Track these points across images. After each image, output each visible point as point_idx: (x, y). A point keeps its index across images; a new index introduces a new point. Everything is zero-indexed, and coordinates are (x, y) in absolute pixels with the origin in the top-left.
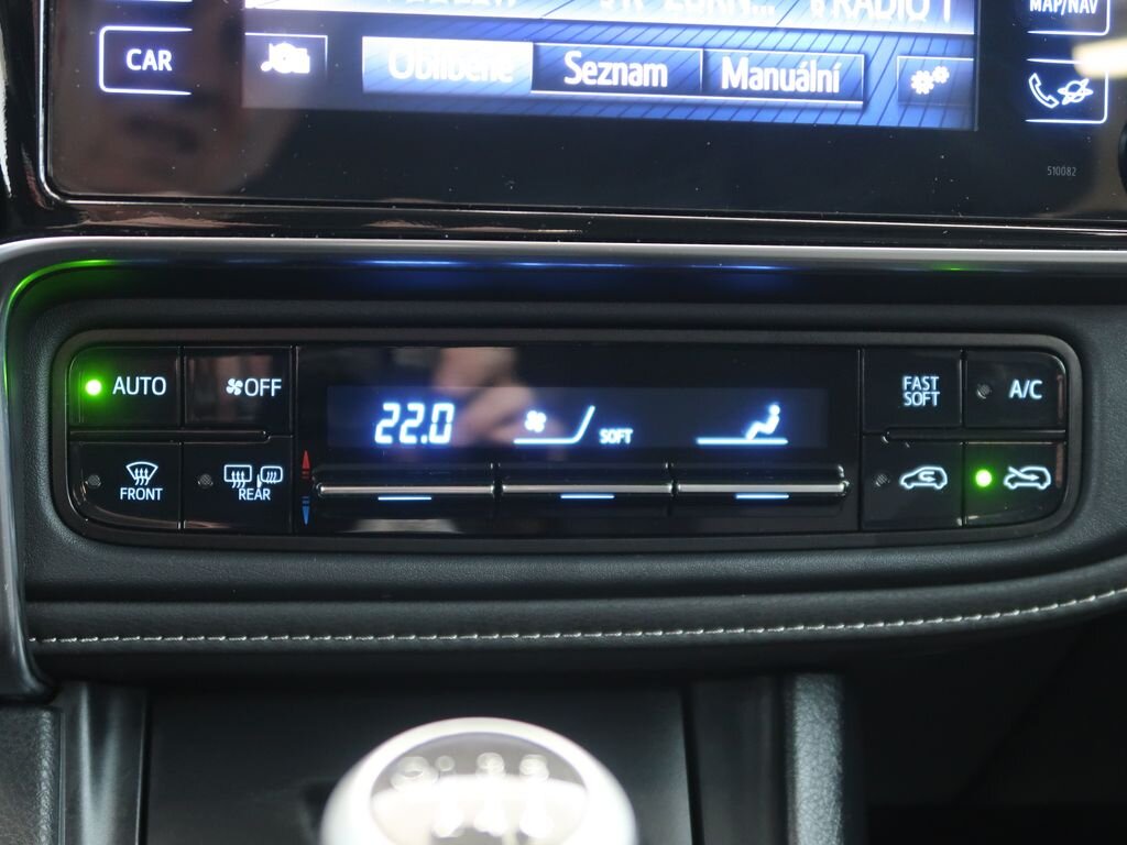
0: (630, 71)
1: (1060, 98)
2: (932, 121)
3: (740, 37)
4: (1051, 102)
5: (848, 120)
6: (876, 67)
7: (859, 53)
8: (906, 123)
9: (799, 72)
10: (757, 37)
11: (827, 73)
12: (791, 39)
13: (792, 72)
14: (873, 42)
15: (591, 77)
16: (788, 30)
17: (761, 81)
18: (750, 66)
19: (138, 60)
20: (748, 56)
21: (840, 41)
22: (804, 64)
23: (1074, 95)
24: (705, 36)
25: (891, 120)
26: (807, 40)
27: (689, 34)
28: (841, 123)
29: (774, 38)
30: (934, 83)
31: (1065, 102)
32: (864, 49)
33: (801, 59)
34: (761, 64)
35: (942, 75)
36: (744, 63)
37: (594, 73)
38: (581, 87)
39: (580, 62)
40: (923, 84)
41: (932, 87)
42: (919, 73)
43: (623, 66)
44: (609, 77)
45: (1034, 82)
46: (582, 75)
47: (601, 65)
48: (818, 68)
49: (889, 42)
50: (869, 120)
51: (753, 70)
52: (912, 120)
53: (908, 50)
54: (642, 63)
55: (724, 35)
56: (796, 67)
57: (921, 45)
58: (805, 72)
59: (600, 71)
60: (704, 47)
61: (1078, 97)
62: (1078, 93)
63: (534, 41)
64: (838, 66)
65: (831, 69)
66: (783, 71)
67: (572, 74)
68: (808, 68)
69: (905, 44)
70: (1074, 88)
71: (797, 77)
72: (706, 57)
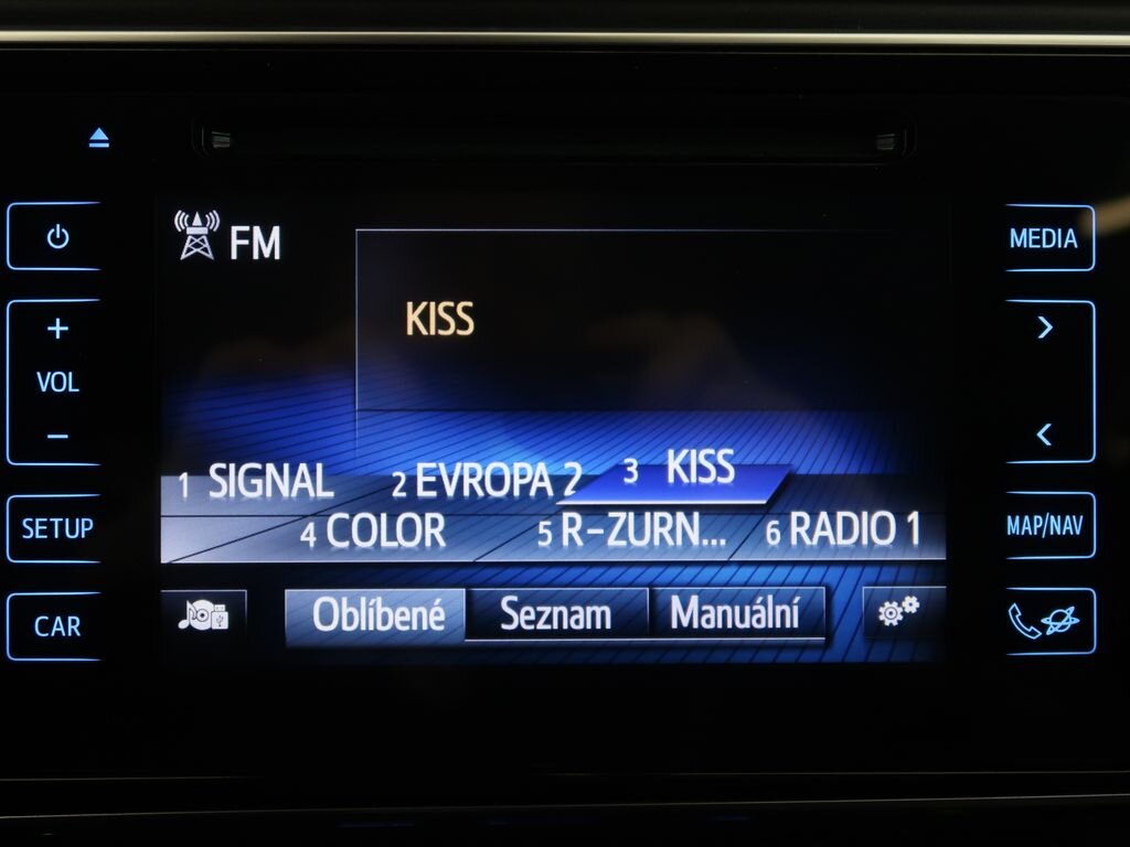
0: (571, 614)
1: (1044, 628)
2: (902, 654)
3: (690, 572)
4: (1033, 633)
5: (810, 657)
6: (840, 598)
7: (820, 584)
8: (873, 658)
9: (755, 608)
10: (708, 572)
11: (787, 608)
12: (745, 572)
13: (747, 608)
14: (835, 572)
15: (528, 622)
16: (742, 564)
17: (714, 617)
18: (700, 605)
19: (46, 626)
20: (699, 593)
21: (798, 573)
22: (760, 599)
23: (1059, 624)
24: (652, 573)
25: (858, 654)
26: (762, 573)
27: (633, 572)
28: (801, 660)
29: (726, 572)
30: (903, 613)
31: (1049, 632)
32: (825, 581)
33: (757, 594)
34: (714, 602)
35: (911, 604)
36: (694, 600)
37: (532, 617)
38: (519, 632)
39: (516, 606)
40: (890, 614)
41: (900, 618)
42: (887, 604)
43: (564, 609)
44: (549, 620)
45: (1014, 612)
46: (520, 619)
47: (539, 609)
48: (775, 604)
49: (853, 572)
50: (833, 656)
51: (704, 608)
52: (880, 654)
53: (873, 578)
54: (584, 606)
55: (672, 572)
56: (752, 603)
57: (888, 574)
58: (762, 608)
59: (539, 615)
60: (650, 585)
61: (1063, 627)
62: (1064, 622)
63: (467, 586)
64: (797, 599)
65: (790, 604)
66: (737, 608)
67: (509, 620)
68: (764, 603)
69: (870, 573)
70: (1059, 618)
71: (753, 613)
72: (653, 594)
